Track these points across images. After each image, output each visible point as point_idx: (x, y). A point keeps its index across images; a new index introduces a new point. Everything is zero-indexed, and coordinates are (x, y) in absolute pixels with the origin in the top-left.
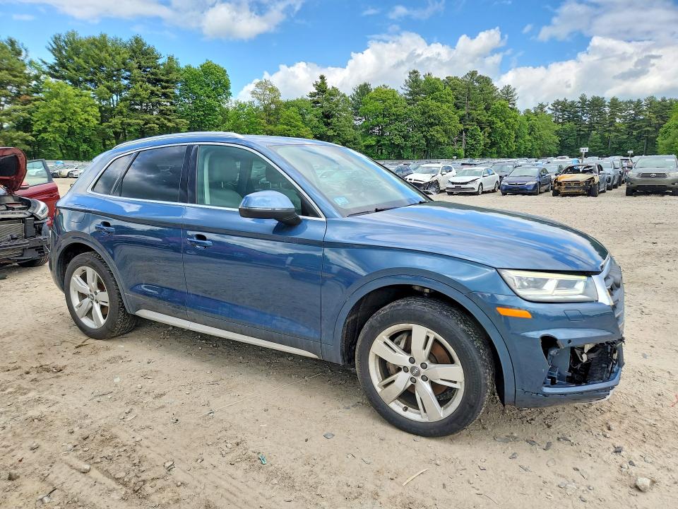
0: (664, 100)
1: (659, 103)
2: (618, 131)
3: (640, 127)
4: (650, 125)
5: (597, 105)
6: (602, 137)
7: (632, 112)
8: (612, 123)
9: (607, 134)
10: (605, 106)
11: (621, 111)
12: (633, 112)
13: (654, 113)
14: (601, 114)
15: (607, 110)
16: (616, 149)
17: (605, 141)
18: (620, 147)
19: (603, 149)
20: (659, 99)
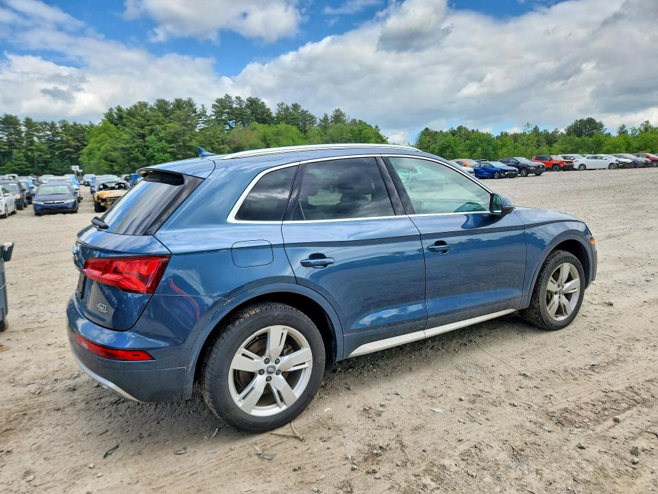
0: (75, 124)
1: (72, 127)
2: (41, 150)
3: (60, 148)
4: (69, 147)
5: (11, 124)
6: (27, 157)
7: (48, 133)
8: (32, 143)
9: (30, 153)
10: (20, 125)
11: (37, 131)
12: (50, 133)
13: (71, 135)
14: (19, 133)
15: (23, 129)
16: (43, 168)
17: (30, 160)
18: (47, 166)
19: (30, 167)
20: (71, 124)
